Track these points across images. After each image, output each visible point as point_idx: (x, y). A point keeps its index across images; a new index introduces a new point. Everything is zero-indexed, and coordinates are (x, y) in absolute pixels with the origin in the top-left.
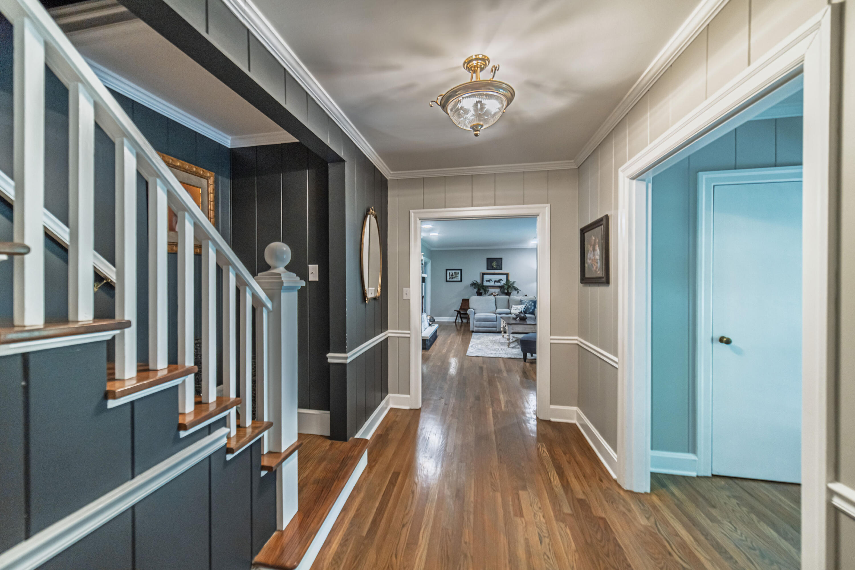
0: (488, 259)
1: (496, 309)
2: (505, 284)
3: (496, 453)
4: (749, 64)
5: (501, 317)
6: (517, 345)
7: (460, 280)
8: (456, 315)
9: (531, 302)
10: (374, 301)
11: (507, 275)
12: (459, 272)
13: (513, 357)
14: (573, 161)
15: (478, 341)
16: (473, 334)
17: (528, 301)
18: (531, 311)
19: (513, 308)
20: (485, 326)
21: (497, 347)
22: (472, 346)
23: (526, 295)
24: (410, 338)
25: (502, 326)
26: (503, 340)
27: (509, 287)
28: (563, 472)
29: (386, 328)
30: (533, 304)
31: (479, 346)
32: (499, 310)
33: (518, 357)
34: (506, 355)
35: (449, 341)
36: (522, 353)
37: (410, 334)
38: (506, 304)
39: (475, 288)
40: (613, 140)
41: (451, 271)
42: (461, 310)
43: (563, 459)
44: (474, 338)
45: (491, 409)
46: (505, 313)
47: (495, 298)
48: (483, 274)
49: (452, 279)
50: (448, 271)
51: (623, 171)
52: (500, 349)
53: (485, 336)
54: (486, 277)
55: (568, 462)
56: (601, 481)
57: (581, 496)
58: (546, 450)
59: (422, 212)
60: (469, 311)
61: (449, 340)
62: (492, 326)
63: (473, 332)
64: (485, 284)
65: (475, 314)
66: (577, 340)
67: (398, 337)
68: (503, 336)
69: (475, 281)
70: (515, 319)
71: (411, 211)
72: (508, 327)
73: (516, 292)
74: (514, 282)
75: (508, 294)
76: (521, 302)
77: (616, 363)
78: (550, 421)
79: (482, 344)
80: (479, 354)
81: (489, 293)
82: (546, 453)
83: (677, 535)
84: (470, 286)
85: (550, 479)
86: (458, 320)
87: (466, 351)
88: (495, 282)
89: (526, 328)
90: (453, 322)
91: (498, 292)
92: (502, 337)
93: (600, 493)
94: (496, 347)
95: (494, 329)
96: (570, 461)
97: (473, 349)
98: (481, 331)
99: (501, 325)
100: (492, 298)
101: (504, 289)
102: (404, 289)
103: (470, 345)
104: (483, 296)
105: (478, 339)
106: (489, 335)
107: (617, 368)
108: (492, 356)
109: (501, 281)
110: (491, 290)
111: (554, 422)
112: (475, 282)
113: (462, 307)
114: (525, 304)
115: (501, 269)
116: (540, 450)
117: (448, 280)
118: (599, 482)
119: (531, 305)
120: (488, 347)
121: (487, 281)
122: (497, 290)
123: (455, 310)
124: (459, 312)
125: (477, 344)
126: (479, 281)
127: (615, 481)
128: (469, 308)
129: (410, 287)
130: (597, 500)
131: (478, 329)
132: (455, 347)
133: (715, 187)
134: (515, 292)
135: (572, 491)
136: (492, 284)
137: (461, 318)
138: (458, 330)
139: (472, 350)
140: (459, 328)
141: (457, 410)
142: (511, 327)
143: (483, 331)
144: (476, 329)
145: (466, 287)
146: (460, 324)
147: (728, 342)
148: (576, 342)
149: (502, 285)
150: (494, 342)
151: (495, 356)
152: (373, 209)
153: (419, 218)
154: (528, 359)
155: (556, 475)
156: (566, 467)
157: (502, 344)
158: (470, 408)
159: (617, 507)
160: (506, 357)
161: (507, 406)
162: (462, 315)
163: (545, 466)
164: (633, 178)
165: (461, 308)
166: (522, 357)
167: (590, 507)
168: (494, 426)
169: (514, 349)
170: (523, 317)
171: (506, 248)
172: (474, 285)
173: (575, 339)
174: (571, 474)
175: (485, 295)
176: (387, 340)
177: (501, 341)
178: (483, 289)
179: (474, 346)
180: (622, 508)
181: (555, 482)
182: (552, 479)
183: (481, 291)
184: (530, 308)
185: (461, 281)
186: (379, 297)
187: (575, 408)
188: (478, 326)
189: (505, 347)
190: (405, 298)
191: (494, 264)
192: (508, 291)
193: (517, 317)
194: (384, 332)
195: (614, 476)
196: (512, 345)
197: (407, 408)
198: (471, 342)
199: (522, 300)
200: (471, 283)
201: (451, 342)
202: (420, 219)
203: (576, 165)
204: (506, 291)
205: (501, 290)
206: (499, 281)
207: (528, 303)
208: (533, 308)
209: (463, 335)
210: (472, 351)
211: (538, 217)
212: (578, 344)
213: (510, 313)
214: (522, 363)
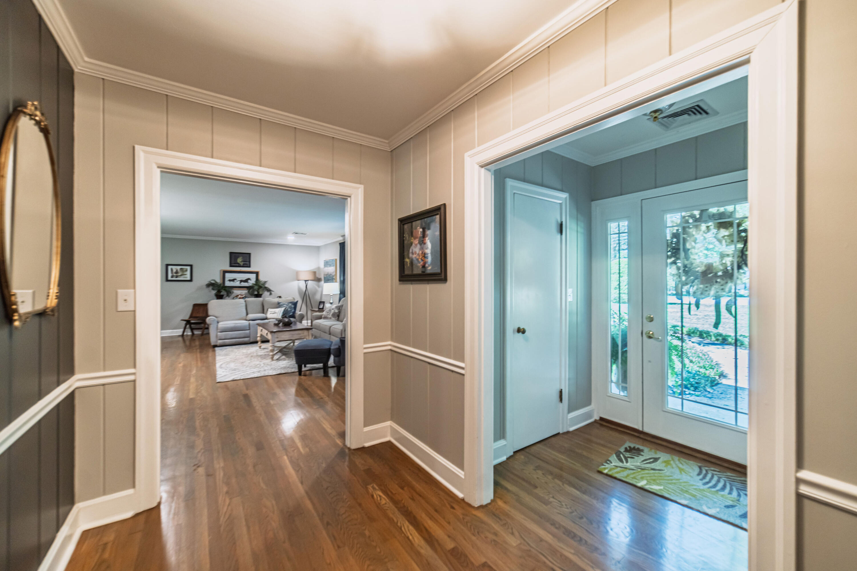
0: (231, 253)
1: (247, 314)
2: (255, 285)
3: (324, 532)
4: (670, 54)
5: (259, 325)
6: (282, 356)
7: (189, 278)
8: (184, 325)
9: (290, 304)
10: (37, 319)
11: (257, 273)
12: (189, 268)
13: (283, 372)
14: (387, 141)
15: (228, 359)
16: (216, 349)
17: (286, 303)
18: (291, 314)
19: (269, 313)
20: (234, 336)
21: (258, 363)
22: (221, 367)
23: (280, 297)
24: (134, 381)
25: (259, 335)
26: (262, 352)
27: (260, 287)
28: (415, 518)
29: (71, 371)
30: (293, 306)
31: (232, 365)
32: (251, 316)
33: (290, 371)
34: (274, 371)
35: (181, 365)
36: (296, 366)
37: (134, 374)
38: (260, 307)
39: (213, 289)
40: (452, 123)
41: (174, 268)
42: (191, 319)
43: (404, 496)
44: (220, 355)
45: (285, 457)
46: (260, 318)
47: (245, 301)
48: (225, 272)
49: (177, 277)
50: (170, 267)
51: (471, 156)
52: (262, 365)
53: (236, 350)
54: (228, 276)
55: (411, 499)
56: (453, 508)
57: (450, 545)
58: (381, 494)
59: (166, 156)
60: (208, 320)
61: (180, 363)
62: (242, 336)
63: (215, 346)
64: (228, 284)
65: (218, 322)
66: (390, 345)
67: (103, 385)
68: (260, 347)
69: (212, 280)
70: (276, 325)
71: (137, 147)
72: (272, 336)
73: (269, 293)
74: (265, 282)
75: (258, 296)
76: (278, 305)
77: (463, 368)
78: (363, 448)
79: (234, 361)
80: (236, 376)
81: (233, 295)
82: (384, 498)
83: (541, 540)
84: (205, 287)
85: (408, 538)
86: (187, 332)
87: (214, 375)
88: (241, 281)
89: (293, 335)
90: (179, 336)
91: (246, 293)
92: (258, 348)
93: (462, 527)
94: (256, 362)
95: (246, 339)
96: (412, 496)
97: (224, 370)
98: (227, 343)
99: (257, 333)
100: (242, 301)
101: (254, 290)
102: (120, 291)
103: (218, 365)
104: (224, 299)
105: (226, 355)
106: (239, 348)
107: (463, 375)
108: (256, 375)
109: (249, 281)
110: (236, 292)
111: (368, 447)
112: (213, 282)
113: (194, 315)
114: (284, 307)
115: (249, 266)
116: (375, 496)
117: (170, 278)
118: (452, 510)
119: (290, 307)
120: (245, 364)
121: (230, 280)
122: (244, 292)
123: (182, 320)
124: (188, 322)
125: (228, 363)
126: (219, 280)
127: (463, 500)
128: (208, 316)
129: (134, 288)
130: (465, 539)
131: (224, 342)
132: (194, 372)
133: (515, 194)
134: (266, 294)
135: (437, 541)
136: (237, 284)
137: (192, 329)
138: (186, 346)
139: (223, 372)
140: (188, 343)
141: (234, 480)
142: (276, 335)
143: (231, 343)
144: (220, 342)
145: (200, 289)
146: (189, 337)
147: (524, 332)
148: (389, 348)
149: (251, 285)
150: (252, 356)
151: (259, 375)
152: (38, 107)
153: (156, 163)
154: (303, 371)
155: (411, 527)
156: (413, 507)
157: (263, 357)
158: (254, 466)
159: (486, 537)
160: (275, 373)
161: (305, 446)
162: (192, 325)
163: (393, 520)
164: (482, 167)
165: (191, 317)
166: (297, 370)
167: (466, 556)
168: (302, 483)
169: (280, 361)
170: (288, 322)
171: (255, 242)
172: (211, 285)
173: (387, 344)
174: (424, 515)
175: (227, 297)
176: (71, 397)
177: (260, 354)
178: (225, 290)
179: (223, 366)
180: (491, 536)
181: (416, 539)
182: (411, 537)
183: (222, 294)
184: (290, 311)
185: (191, 280)
186: (53, 310)
187: (389, 423)
188: (223, 338)
189: (268, 361)
190: (122, 307)
191: (239, 260)
192: (258, 292)
193: (280, 322)
194: (64, 381)
195: (460, 495)
196: (276, 357)
197: (129, 514)
198: (217, 362)
199: (280, 302)
200: (207, 283)
201: (184, 366)
202: (158, 167)
203: (390, 147)
204: (256, 293)
205: (249, 292)
206: (246, 281)
207: (287, 305)
208: (293, 311)
209: (201, 352)
210: (223, 374)
211: (349, 199)
212: (391, 350)
213: (266, 319)
214: (297, 378)
